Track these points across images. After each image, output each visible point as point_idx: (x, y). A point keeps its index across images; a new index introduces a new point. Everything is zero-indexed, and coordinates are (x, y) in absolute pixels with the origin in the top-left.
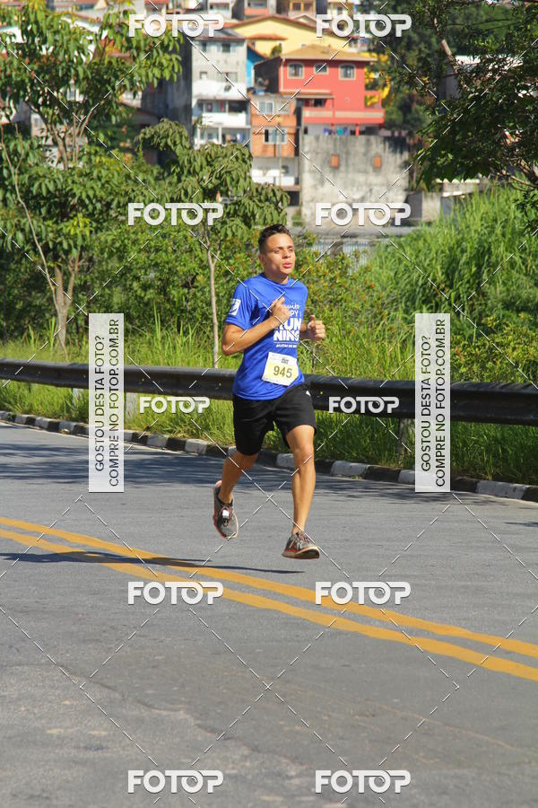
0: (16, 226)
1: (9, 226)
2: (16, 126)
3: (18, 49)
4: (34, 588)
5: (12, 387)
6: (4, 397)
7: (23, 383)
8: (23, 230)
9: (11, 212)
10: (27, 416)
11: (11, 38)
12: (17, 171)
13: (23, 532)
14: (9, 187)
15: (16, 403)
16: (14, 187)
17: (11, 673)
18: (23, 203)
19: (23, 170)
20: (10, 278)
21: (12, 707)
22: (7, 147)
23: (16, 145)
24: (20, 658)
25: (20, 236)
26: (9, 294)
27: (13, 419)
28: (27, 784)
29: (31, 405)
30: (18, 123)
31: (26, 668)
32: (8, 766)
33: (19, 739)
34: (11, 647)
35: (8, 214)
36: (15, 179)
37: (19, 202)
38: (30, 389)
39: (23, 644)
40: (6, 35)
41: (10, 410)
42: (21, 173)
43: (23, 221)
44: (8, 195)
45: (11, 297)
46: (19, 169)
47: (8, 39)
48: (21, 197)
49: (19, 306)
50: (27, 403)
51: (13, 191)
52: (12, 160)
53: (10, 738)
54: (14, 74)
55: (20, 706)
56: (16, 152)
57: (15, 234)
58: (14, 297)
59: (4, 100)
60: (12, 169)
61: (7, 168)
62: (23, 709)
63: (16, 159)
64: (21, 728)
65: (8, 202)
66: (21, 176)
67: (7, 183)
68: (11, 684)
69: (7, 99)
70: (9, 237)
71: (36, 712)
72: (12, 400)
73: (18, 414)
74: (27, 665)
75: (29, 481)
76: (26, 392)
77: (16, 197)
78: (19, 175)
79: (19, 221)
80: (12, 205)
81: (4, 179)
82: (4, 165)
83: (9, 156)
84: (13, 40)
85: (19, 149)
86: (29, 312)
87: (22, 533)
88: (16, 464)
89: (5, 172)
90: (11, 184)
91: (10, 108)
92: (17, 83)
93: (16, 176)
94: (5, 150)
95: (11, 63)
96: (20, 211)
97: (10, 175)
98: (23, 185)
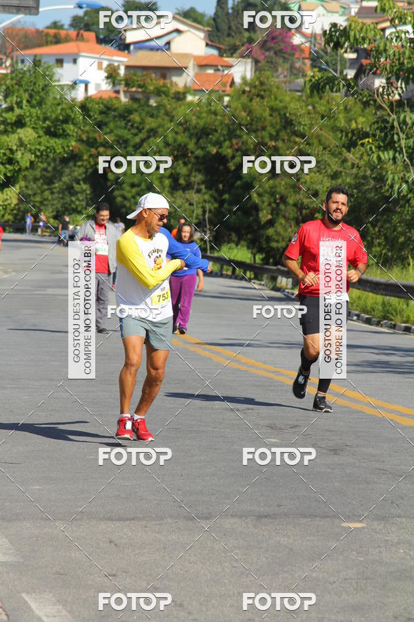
0: (402, 179)
1: (396, 178)
2: (406, 102)
3: (410, 43)
4: (410, 458)
5: (394, 303)
6: (388, 310)
7: (403, 300)
8: (407, 182)
9: (398, 168)
10: (405, 325)
11: (405, 34)
12: (404, 137)
13: (402, 415)
14: (398, 149)
15: (397, 315)
16: (401, 149)
17: (393, 523)
18: (408, 161)
19: (410, 136)
20: (395, 219)
21: (393, 549)
22: (399, 118)
23: (405, 117)
24: (399, 511)
25: (404, 186)
26: (395, 230)
27: (394, 327)
28: (405, 609)
29: (408, 317)
30: (408, 100)
31: (404, 520)
32: (391, 594)
33: (398, 573)
34: (392, 503)
35: (396, 169)
36: (403, 142)
37: (405, 161)
38: (408, 305)
39: (402, 501)
40: (402, 31)
41: (392, 320)
42: (408, 138)
43: (408, 175)
44: (397, 155)
45: (395, 233)
46: (407, 135)
47: (403, 35)
48: (407, 157)
49: (402, 239)
50: (405, 315)
51: (401, 152)
52: (401, 129)
53: (392, 572)
54: (406, 61)
55: (400, 549)
56: (405, 122)
57: (401, 185)
58: (398, 233)
59: (398, 81)
60: (401, 134)
61: (398, 134)
62: (402, 551)
63: (404, 127)
64: (400, 566)
65: (397, 160)
66: (407, 141)
67: (396, 145)
68: (393, 532)
69: (400, 81)
70: (396, 187)
71: (411, 553)
72: (393, 312)
73: (398, 324)
74: (405, 517)
75: (406, 376)
76: (405, 306)
77: (403, 156)
78: (406, 139)
79: (404, 175)
80: (399, 163)
81: (395, 142)
82: (395, 132)
83: (399, 125)
84: (407, 35)
85: (408, 119)
86: (409, 245)
87: (400, 415)
88: (397, 362)
89: (396, 137)
90: (400, 146)
91: (401, 88)
92: (408, 69)
93: (404, 141)
94: (396, 120)
95: (404, 53)
96: (406, 167)
97: (399, 140)
98: (409, 147)
